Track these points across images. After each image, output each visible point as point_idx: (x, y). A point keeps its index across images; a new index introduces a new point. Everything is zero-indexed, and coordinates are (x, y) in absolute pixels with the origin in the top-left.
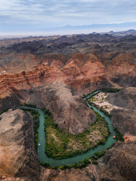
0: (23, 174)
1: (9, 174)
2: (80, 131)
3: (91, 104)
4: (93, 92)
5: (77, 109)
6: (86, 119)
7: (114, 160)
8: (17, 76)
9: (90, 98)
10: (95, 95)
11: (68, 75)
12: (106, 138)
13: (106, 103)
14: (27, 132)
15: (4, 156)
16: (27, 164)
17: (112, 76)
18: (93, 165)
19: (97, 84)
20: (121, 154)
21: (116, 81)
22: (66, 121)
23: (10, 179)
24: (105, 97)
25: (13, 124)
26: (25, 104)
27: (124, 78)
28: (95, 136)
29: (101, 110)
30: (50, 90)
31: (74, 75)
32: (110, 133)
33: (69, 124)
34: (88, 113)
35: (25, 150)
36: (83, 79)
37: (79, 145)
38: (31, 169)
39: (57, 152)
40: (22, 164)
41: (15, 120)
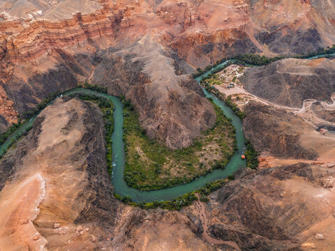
0: (88, 219)
1: (65, 219)
2: (185, 144)
3: (209, 90)
4: (218, 63)
5: (182, 104)
6: (198, 122)
7: (235, 200)
8: (66, 24)
9: (209, 77)
10: (220, 70)
11: (169, 23)
12: (229, 158)
13: (239, 90)
14: (91, 144)
15: (55, 192)
16: (93, 203)
17: (259, 28)
18: (201, 204)
19: (226, 46)
20: (247, 193)
21: (266, 38)
22: (161, 127)
23: (66, 228)
24: (238, 75)
25: (65, 131)
26: (86, 84)
27: (284, 33)
28: (211, 153)
29: (228, 103)
30: (134, 60)
31: (182, 24)
32: (236, 150)
33: (166, 130)
34: (202, 111)
35: (89, 179)
36: (199, 35)
37: (180, 168)
38: (99, 211)
39: (144, 178)
40: (85, 203)
41: (69, 123)
